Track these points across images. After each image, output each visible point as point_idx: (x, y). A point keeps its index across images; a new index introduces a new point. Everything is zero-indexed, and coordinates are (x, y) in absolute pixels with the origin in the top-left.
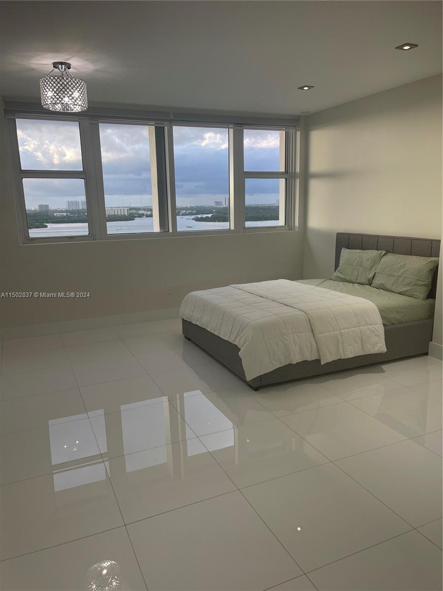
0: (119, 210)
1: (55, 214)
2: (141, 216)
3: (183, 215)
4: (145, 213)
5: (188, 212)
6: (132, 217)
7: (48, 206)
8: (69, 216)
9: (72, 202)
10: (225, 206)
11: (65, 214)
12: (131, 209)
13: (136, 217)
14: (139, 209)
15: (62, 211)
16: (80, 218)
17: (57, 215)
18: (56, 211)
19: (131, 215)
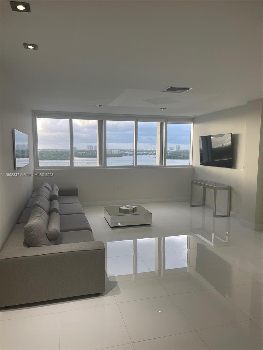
0: (114, 152)
1: (79, 152)
2: (126, 155)
3: (150, 155)
4: (129, 153)
5: (153, 153)
6: (121, 155)
7: (76, 148)
8: (86, 154)
9: (89, 146)
10: (176, 150)
11: (84, 153)
12: (121, 151)
13: (123, 155)
14: (126, 151)
15: (83, 151)
16: (92, 155)
17: (80, 153)
18: (80, 151)
19: (121, 154)
